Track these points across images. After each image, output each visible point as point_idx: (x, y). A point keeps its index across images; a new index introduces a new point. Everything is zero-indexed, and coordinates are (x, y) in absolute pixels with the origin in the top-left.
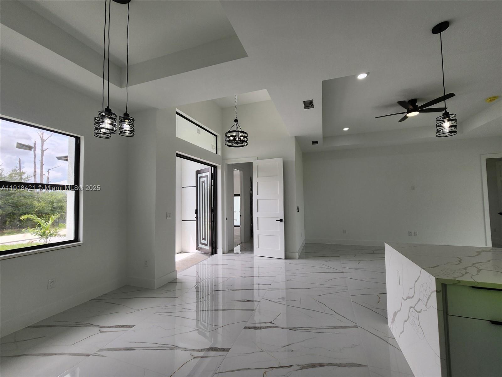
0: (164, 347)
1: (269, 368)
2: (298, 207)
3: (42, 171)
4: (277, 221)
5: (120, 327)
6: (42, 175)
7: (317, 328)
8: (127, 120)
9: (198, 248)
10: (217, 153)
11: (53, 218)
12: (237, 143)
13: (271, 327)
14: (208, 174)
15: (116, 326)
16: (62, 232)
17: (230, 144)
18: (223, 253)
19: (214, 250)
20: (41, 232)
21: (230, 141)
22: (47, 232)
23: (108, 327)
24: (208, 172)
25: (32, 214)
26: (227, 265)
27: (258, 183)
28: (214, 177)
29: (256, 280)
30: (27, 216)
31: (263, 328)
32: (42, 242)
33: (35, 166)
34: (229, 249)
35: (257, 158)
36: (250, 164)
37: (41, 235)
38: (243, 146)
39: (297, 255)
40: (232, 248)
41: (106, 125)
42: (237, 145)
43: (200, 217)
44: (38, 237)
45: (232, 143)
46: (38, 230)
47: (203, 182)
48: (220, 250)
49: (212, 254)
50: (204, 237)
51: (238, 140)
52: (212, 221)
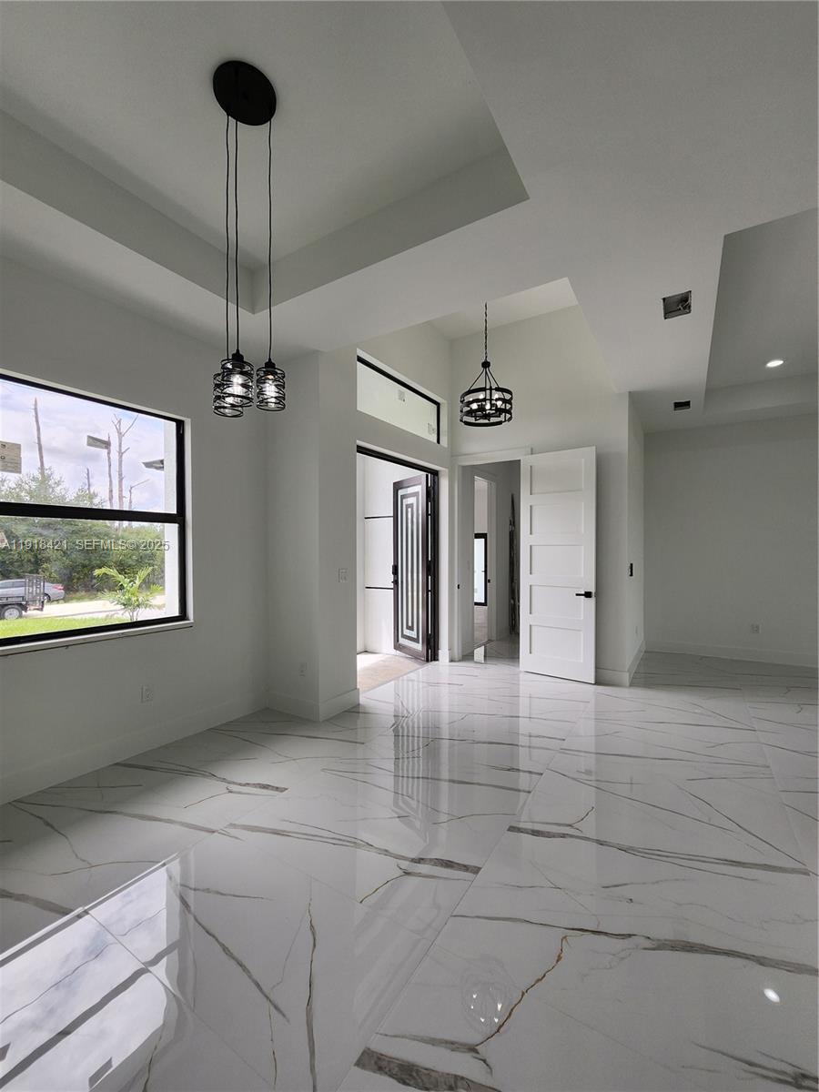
0: (344, 841)
1: (573, 929)
2: (632, 565)
3: (121, 491)
4: (577, 595)
5: (260, 787)
6: (121, 497)
7: (691, 858)
8: (271, 377)
9: (398, 646)
10: (438, 442)
11: (142, 574)
12: (487, 416)
13: (572, 836)
14: (420, 489)
15: (255, 785)
16: (157, 600)
17: (472, 420)
18: (451, 661)
19: (432, 653)
20: (123, 599)
21: (470, 413)
22: (134, 599)
23: (240, 784)
24: (419, 484)
25: (110, 567)
26: (461, 687)
27: (534, 508)
28: (432, 495)
29: (524, 726)
30: (104, 570)
31: (554, 837)
32: (126, 617)
33: (111, 481)
34: (463, 652)
35: (532, 449)
36: (514, 466)
37: (124, 605)
38: (500, 423)
39: (626, 678)
40: (470, 651)
41: (235, 387)
42: (486, 421)
43: (402, 582)
44: (119, 607)
45: (475, 417)
46: (119, 594)
47: (408, 506)
48: (444, 652)
49: (427, 661)
50: (410, 624)
51: (490, 409)
52: (428, 591)
